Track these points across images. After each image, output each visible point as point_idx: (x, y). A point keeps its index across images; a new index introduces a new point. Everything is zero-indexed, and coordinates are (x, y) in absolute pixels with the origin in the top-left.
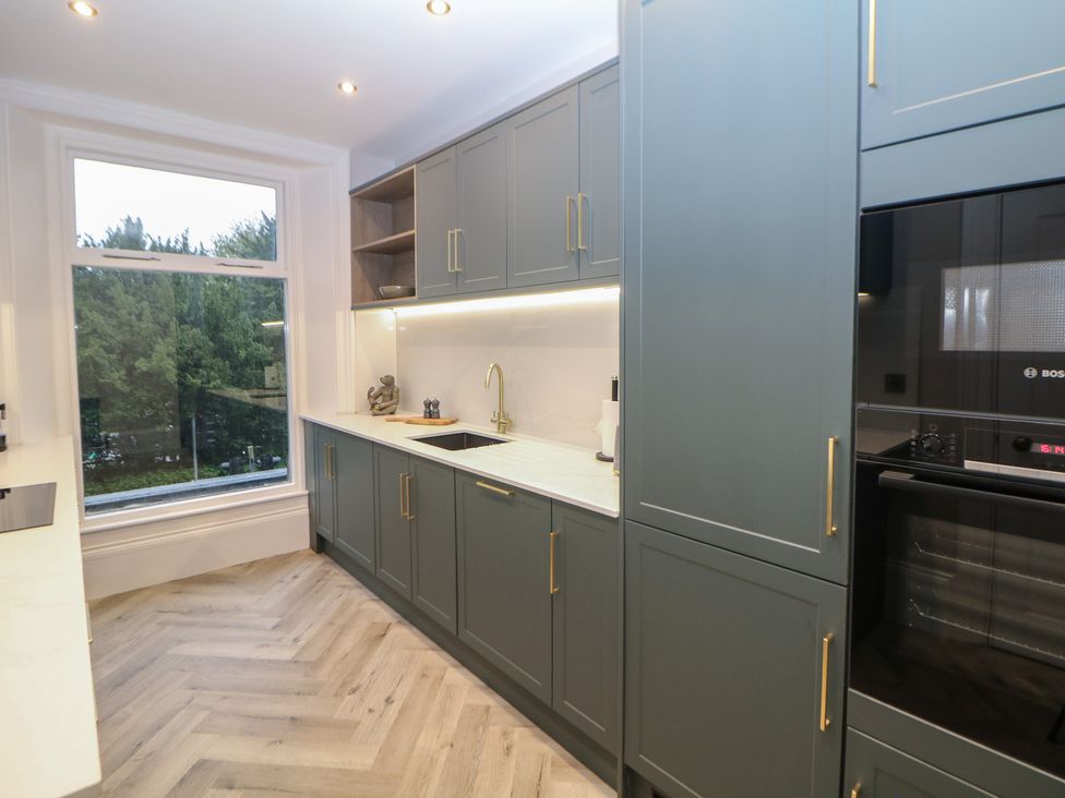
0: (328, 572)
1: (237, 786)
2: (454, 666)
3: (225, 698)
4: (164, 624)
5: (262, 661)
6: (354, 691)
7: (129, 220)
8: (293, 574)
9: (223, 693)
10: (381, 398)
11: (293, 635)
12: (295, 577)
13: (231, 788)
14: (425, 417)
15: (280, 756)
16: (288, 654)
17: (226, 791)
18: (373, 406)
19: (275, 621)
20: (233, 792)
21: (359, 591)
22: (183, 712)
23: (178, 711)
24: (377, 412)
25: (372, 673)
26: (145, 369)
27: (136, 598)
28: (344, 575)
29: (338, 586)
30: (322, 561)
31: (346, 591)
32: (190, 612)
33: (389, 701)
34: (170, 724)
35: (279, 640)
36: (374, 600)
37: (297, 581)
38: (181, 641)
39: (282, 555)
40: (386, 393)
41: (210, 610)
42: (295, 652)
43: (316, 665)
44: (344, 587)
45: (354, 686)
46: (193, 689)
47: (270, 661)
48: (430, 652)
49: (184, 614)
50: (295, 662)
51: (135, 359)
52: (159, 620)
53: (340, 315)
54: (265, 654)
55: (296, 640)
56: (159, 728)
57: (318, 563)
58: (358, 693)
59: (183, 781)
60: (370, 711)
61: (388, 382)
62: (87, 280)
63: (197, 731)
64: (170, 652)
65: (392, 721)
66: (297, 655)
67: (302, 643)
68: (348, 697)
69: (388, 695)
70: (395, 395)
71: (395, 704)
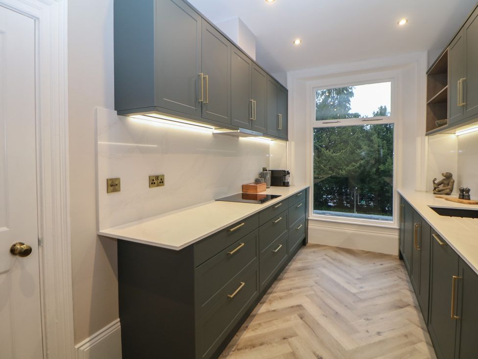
0: (398, 269)
1: (303, 319)
2: (427, 343)
3: (322, 291)
4: (324, 259)
5: (343, 287)
6: (368, 319)
7: (381, 107)
8: (382, 263)
9: (323, 290)
10: (442, 185)
11: (361, 285)
12: (382, 265)
13: (301, 318)
14: (459, 198)
15: (322, 321)
16: (354, 290)
17: (300, 319)
18: (435, 189)
19: (359, 276)
20: (301, 320)
21: (406, 283)
22: (308, 288)
23: (307, 287)
24: (436, 192)
25: (382, 319)
26: (382, 169)
27: (323, 248)
28: (405, 274)
29: (398, 277)
30: (398, 263)
31: (400, 280)
32: (334, 259)
33: (379, 333)
34: (302, 289)
35: (355, 284)
36: (411, 291)
37: (381, 266)
38: (325, 267)
39: (383, 254)
40: (445, 182)
41: (341, 262)
42: (357, 291)
43: (361, 300)
44: (400, 278)
45: (369, 318)
46: (316, 283)
47: (346, 289)
48: (420, 329)
49: (332, 259)
50: (354, 295)
51: (380, 165)
52: (324, 257)
53: (419, 139)
54: (347, 286)
55: (361, 288)
56: (299, 288)
57: (396, 263)
58: (368, 322)
59: (292, 307)
60: (367, 331)
61: (448, 177)
62: (365, 134)
63: (307, 296)
64: (319, 268)
65: (373, 342)
66: (357, 293)
67: (363, 290)
68: (363, 320)
69: (380, 331)
70: (450, 184)
71: (380, 337)
